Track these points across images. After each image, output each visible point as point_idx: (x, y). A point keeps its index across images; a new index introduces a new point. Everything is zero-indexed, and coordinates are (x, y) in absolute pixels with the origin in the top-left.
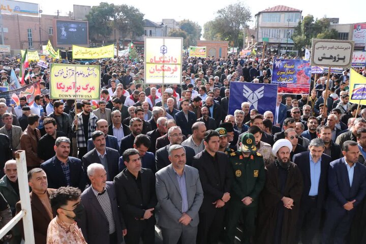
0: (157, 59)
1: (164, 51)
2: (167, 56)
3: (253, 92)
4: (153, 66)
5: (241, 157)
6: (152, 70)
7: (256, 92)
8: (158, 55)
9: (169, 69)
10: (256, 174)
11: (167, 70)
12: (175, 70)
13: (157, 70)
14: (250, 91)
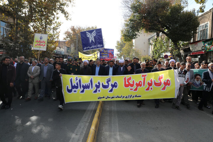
0: (38, 41)
1: (41, 38)
2: (42, 40)
3: (91, 34)
4: (37, 43)
5: (73, 65)
6: (36, 45)
7: (93, 33)
8: (39, 40)
9: (42, 45)
10: (76, 70)
11: (41, 45)
12: (44, 45)
13: (38, 45)
14: (90, 34)
